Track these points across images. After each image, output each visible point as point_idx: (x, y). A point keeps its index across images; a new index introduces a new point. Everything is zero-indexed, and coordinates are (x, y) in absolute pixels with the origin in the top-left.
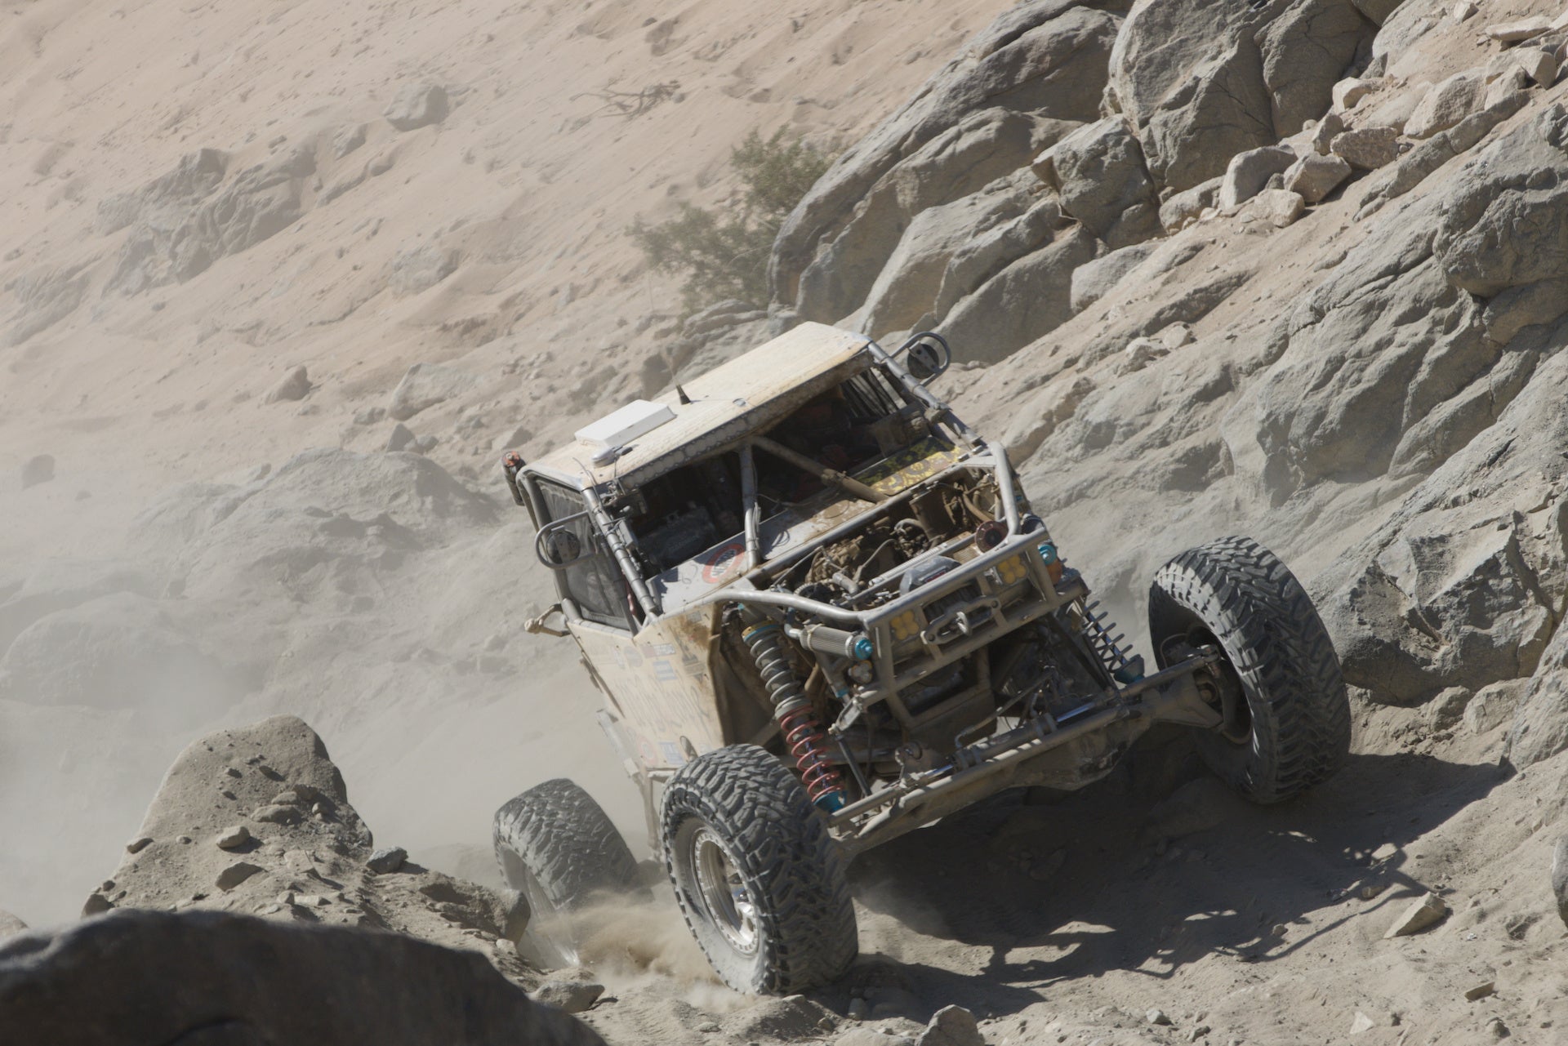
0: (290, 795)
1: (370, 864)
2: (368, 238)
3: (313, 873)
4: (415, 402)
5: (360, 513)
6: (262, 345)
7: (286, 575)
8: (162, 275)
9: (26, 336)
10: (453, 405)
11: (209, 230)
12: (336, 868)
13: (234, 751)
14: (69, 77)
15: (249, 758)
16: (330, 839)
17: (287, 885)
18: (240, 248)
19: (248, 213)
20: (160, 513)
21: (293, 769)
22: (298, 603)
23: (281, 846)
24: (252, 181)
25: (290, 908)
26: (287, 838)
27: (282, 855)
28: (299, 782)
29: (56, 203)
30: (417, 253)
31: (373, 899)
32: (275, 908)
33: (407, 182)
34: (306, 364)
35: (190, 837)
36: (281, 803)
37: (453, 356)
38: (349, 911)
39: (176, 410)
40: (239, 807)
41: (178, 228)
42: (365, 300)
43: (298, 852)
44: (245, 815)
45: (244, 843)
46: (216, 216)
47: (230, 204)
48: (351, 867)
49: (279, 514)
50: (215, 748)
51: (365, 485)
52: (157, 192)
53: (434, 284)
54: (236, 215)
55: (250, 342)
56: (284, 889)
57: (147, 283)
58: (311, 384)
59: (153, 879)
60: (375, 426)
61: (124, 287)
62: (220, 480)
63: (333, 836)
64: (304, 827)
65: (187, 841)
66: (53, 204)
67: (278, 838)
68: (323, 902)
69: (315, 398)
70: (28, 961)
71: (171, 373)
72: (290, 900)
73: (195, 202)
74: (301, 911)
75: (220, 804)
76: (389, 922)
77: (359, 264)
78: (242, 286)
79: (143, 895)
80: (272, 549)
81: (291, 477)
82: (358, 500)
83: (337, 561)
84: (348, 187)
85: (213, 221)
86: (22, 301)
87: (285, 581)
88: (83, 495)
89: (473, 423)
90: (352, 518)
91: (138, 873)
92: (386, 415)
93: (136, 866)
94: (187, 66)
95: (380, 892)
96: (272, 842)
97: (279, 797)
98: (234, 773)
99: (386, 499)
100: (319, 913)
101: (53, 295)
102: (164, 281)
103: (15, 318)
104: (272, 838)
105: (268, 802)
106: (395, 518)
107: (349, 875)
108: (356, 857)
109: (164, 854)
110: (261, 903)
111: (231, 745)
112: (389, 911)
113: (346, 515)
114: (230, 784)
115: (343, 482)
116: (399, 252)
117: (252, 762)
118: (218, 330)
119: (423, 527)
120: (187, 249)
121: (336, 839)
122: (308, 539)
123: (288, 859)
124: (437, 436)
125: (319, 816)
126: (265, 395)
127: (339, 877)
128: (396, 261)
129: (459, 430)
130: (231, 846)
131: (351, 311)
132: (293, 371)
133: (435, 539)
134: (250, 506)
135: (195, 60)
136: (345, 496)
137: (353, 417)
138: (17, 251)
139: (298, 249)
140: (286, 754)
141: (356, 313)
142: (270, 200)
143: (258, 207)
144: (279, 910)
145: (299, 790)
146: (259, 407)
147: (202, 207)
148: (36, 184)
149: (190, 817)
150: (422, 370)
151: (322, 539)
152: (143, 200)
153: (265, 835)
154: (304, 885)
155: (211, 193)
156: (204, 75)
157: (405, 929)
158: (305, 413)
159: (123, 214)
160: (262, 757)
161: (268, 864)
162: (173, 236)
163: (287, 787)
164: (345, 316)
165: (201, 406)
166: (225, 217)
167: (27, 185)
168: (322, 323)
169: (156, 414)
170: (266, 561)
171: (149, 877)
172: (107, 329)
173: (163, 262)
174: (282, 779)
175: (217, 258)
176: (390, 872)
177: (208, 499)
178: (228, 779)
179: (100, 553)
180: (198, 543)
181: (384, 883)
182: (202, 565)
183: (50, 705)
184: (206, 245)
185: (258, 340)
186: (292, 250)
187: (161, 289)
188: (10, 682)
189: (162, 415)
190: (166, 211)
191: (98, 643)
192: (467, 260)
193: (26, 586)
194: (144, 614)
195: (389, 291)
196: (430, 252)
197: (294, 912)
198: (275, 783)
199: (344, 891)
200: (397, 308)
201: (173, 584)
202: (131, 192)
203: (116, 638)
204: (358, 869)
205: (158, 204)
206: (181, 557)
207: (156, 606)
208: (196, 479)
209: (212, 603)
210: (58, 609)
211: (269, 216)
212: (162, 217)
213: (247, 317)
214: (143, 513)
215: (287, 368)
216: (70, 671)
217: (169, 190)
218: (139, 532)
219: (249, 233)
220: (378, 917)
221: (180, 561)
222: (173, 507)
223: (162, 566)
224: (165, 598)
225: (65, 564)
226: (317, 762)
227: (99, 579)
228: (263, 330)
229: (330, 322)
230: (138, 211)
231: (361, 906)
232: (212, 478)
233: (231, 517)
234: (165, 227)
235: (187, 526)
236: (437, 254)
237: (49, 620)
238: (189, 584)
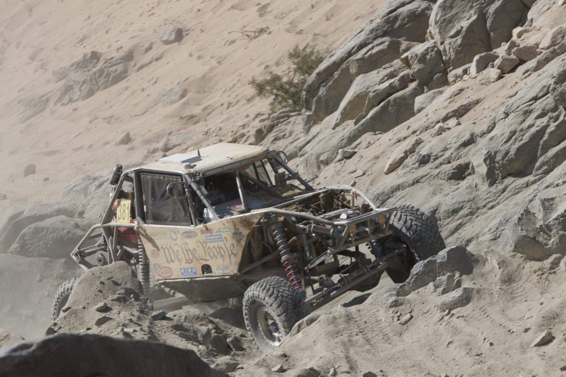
0: (123, 291)
1: (152, 317)
2: (153, 84)
3: (131, 320)
4: (170, 146)
6: (113, 124)
8: (76, 98)
9: (26, 120)
10: (184, 147)
11: (94, 81)
12: (139, 318)
13: (102, 275)
14: (42, 24)
15: (107, 277)
16: (137, 308)
17: (121, 325)
18: (105, 88)
19: (108, 75)
20: (75, 186)
21: (124, 282)
23: (119, 310)
24: (110, 63)
25: (122, 333)
26: (121, 307)
27: (119, 313)
28: (126, 286)
29: (37, 70)
30: (172, 90)
31: (153, 330)
32: (117, 333)
33: (168, 63)
34: (130, 131)
35: (85, 306)
36: (119, 294)
37: (184, 128)
38: (144, 335)
39: (81, 148)
40: (103, 296)
41: (82, 80)
42: (152, 107)
43: (125, 312)
44: (106, 298)
46: (97, 76)
47: (101, 71)
48: (145, 318)
50: (95, 273)
52: (74, 67)
53: (177, 102)
54: (104, 76)
55: (109, 123)
56: (120, 326)
57: (71, 101)
58: (131, 139)
60: (155, 154)
61: (62, 102)
62: (97, 174)
63: (138, 306)
64: (128, 303)
65: (84, 308)
67: (118, 307)
68: (135, 331)
69: (133, 144)
70: (24, 352)
71: (79, 134)
72: (122, 330)
73: (89, 70)
74: (126, 334)
75: (97, 295)
76: (159, 339)
77: (150, 94)
78: (106, 102)
79: (68, 328)
84: (146, 65)
85: (95, 78)
86: (24, 107)
88: (46, 179)
91: (66, 320)
92: (159, 150)
93: (65, 317)
94: (86, 20)
95: (156, 327)
96: (116, 309)
97: (119, 292)
98: (102, 283)
100: (133, 335)
101: (35, 106)
102: (77, 100)
103: (21, 113)
104: (116, 307)
105: (114, 294)
107: (144, 321)
108: (147, 314)
109: (75, 313)
110: (111, 331)
111: (101, 273)
112: (159, 335)
114: (100, 287)
116: (164, 90)
117: (108, 279)
118: (97, 118)
120: (85, 88)
121: (139, 307)
123: (121, 315)
125: (133, 299)
126: (114, 143)
127: (140, 322)
128: (163, 93)
131: (146, 112)
132: (125, 133)
134: (108, 184)
135: (89, 18)
137: (147, 151)
138: (22, 89)
139: (127, 88)
140: (121, 276)
141: (148, 112)
142: (117, 70)
143: (112, 73)
145: (126, 289)
146: (112, 147)
147: (91, 73)
148: (30, 64)
149: (85, 299)
150: (173, 133)
152: (69, 70)
153: (113, 306)
154: (127, 324)
155: (94, 67)
156: (92, 23)
157: (165, 341)
158: (129, 149)
159: (62, 75)
160: (112, 277)
161: (114, 317)
162: (81, 83)
163: (122, 288)
164: (144, 113)
165: (91, 146)
166: (100, 76)
167: (26, 64)
168: (136, 116)
169: (74, 149)
171: (70, 321)
172: (56, 118)
173: (77, 93)
174: (120, 285)
175: (97, 92)
176: (159, 320)
177: (93, 181)
178: (99, 285)
179: (53, 201)
180: (89, 198)
181: (157, 324)
182: (91, 205)
183: (34, 257)
184: (93, 87)
185: (112, 122)
186: (125, 89)
187: (76, 103)
188: (19, 249)
189: (76, 150)
190: (78, 74)
191: (52, 234)
192: (190, 93)
193: (25, 213)
194: (69, 223)
195: (160, 104)
196: (176, 90)
197: (124, 335)
198: (117, 287)
199: (143, 327)
200: (163, 111)
201: (79, 213)
202: (65, 67)
203: (58, 233)
204: (147, 319)
205: (75, 71)
206: (83, 202)
207: (73, 220)
208: (89, 174)
209: (94, 219)
210: (37, 222)
211: (116, 76)
212: (76, 76)
213: (108, 114)
214: (69, 186)
215: (122, 133)
216: (41, 245)
217: (79, 66)
218: (67, 193)
219: (109, 82)
220: (155, 337)
221: (82, 204)
222: (80, 184)
223: (75, 206)
224: (77, 218)
225: (40, 205)
226: (132, 279)
227: (52, 210)
228: (114, 118)
229: (139, 115)
230: (68, 74)
231: (149, 333)
232: (95, 173)
233: (101, 188)
234: (77, 80)
235: (85, 191)
236: (178, 90)
237: (33, 225)
238: (86, 212)
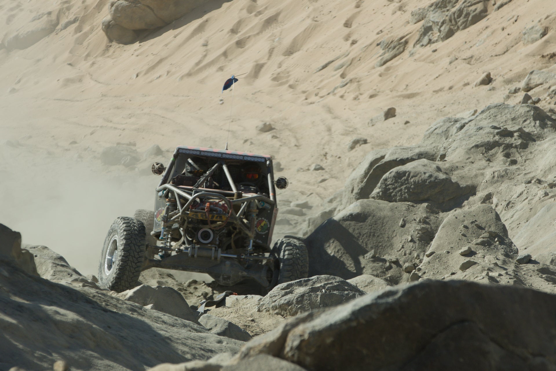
0: (486, 235)
1: (517, 261)
2: (513, 23)
3: (496, 264)
4: (532, 85)
5: (511, 127)
6: (474, 64)
7: (484, 152)
8: (435, 39)
9: (385, 63)
10: (546, 86)
11: (453, 22)
12: (504, 262)
13: (465, 218)
15: (471, 221)
16: (502, 251)
17: (486, 269)
18: (465, 28)
19: (468, 14)
20: (436, 129)
21: (488, 225)
22: (488, 162)
23: (483, 254)
24: (469, 2)
25: (488, 277)
26: (486, 251)
27: (484, 257)
28: (490, 230)
29: (395, 12)
30: (533, 28)
31: (519, 274)
32: (482, 277)
34: (490, 71)
35: (449, 251)
36: (483, 238)
37: (546, 67)
38: (510, 278)
39: (441, 90)
40: (467, 240)
41: (442, 21)
42: (512, 46)
43: (490, 256)
44: (469, 242)
45: (470, 253)
46: (456, 16)
47: (461, 11)
48: (510, 262)
49: (481, 128)
50: (458, 218)
51: (513, 117)
52: (433, 7)
53: (539, 40)
54: (463, 15)
55: (469, 63)
56: (485, 270)
57: (430, 42)
58: (492, 79)
59: (436, 267)
60: (517, 94)
61: (421, 44)
62: (458, 116)
63: (503, 250)
64: (492, 247)
65: (448, 252)
66: (394, 13)
67: (482, 251)
68: (500, 275)
69: (493, 84)
70: (390, 300)
71: (439, 76)
72: (487, 274)
73: (448, 10)
74: (491, 279)
75: (460, 239)
76: (525, 283)
77: (510, 33)
78: (466, 42)
79: (432, 273)
80: (478, 142)
81: (485, 114)
82: (511, 122)
83: (503, 146)
84: (506, 4)
85: (454, 18)
86: (383, 49)
87: (483, 154)
88: (407, 122)
89: (554, 92)
90: (509, 129)
91: (430, 265)
92: (521, 90)
93: (429, 262)
95: (521, 271)
96: (480, 253)
97: (482, 236)
98: (466, 227)
99: (521, 122)
100: (498, 279)
101: (394, 48)
102: (437, 41)
103: (380, 56)
104: (480, 251)
105: (478, 238)
106: (525, 129)
107: (510, 265)
108: (512, 258)
109: (439, 258)
110: (476, 275)
111: (464, 216)
112: (525, 278)
113: (506, 128)
114: (464, 231)
115: (505, 116)
116: (525, 28)
117: (472, 223)
118: (457, 59)
119: (536, 132)
120: (445, 28)
121: (504, 251)
122: (492, 138)
123: (486, 259)
124: (541, 98)
125: (498, 243)
126: (475, 83)
127: (506, 265)
128: (524, 32)
129: (549, 95)
130: (464, 254)
131: (507, 51)
132: (485, 74)
133: (540, 137)
134: (470, 126)
136: (506, 121)
137: (509, 91)
138: (381, 31)
139: (487, 27)
140: (485, 220)
141: (509, 52)
142: (476, 9)
143: (472, 12)
144: (483, 278)
145: (490, 233)
146: (473, 88)
147: (450, 13)
148: (388, 5)
149: (449, 243)
150: (534, 73)
151: (497, 138)
152: (428, 10)
153: (477, 250)
154: (493, 269)
155: (453, 7)
157: (531, 285)
158: (490, 90)
159: (420, 16)
160: (476, 221)
161: (479, 261)
162: (440, 24)
163: (486, 232)
164: (505, 52)
165: (450, 88)
166: (459, 16)
167: (385, 6)
168: (496, 56)
169: (434, 92)
170: (477, 146)
171: (434, 266)
172: (415, 60)
173: (436, 33)
174: (484, 229)
175: (456, 32)
176: (525, 264)
177: (454, 123)
178: (463, 229)
179: (414, 144)
180: (450, 140)
181: (523, 268)
182: (452, 148)
183: (396, 202)
184: (452, 27)
185: (472, 63)
186: (485, 28)
187: (435, 44)
188: (381, 193)
189: (436, 92)
190: (437, 14)
191: (414, 178)
192: (551, 30)
193: (386, 157)
194: (431, 167)
195: (521, 43)
196: (537, 28)
197: (489, 279)
198: (481, 230)
199: (508, 271)
200: (524, 49)
201: (441, 156)
202: (423, 7)
203: (420, 176)
204: (513, 263)
205: (434, 12)
206: (444, 145)
207: (435, 164)
208: (449, 116)
209: (456, 162)
210: (398, 166)
211: (476, 15)
212: (435, 17)
213: (468, 54)
214: (429, 129)
215: (483, 73)
216: (403, 189)
217: (438, 6)
218: (428, 136)
219: (468, 22)
220: (521, 281)
221: (444, 147)
222: (441, 126)
223: (437, 149)
224: (438, 161)
225: (401, 149)
226: (497, 222)
227: (413, 154)
228: (474, 59)
229: (499, 55)
230: (426, 14)
231: (514, 276)
232: (455, 115)
233: (463, 130)
234: (436, 20)
235: (446, 134)
236: (540, 28)
237: (395, 170)
238: (447, 155)
